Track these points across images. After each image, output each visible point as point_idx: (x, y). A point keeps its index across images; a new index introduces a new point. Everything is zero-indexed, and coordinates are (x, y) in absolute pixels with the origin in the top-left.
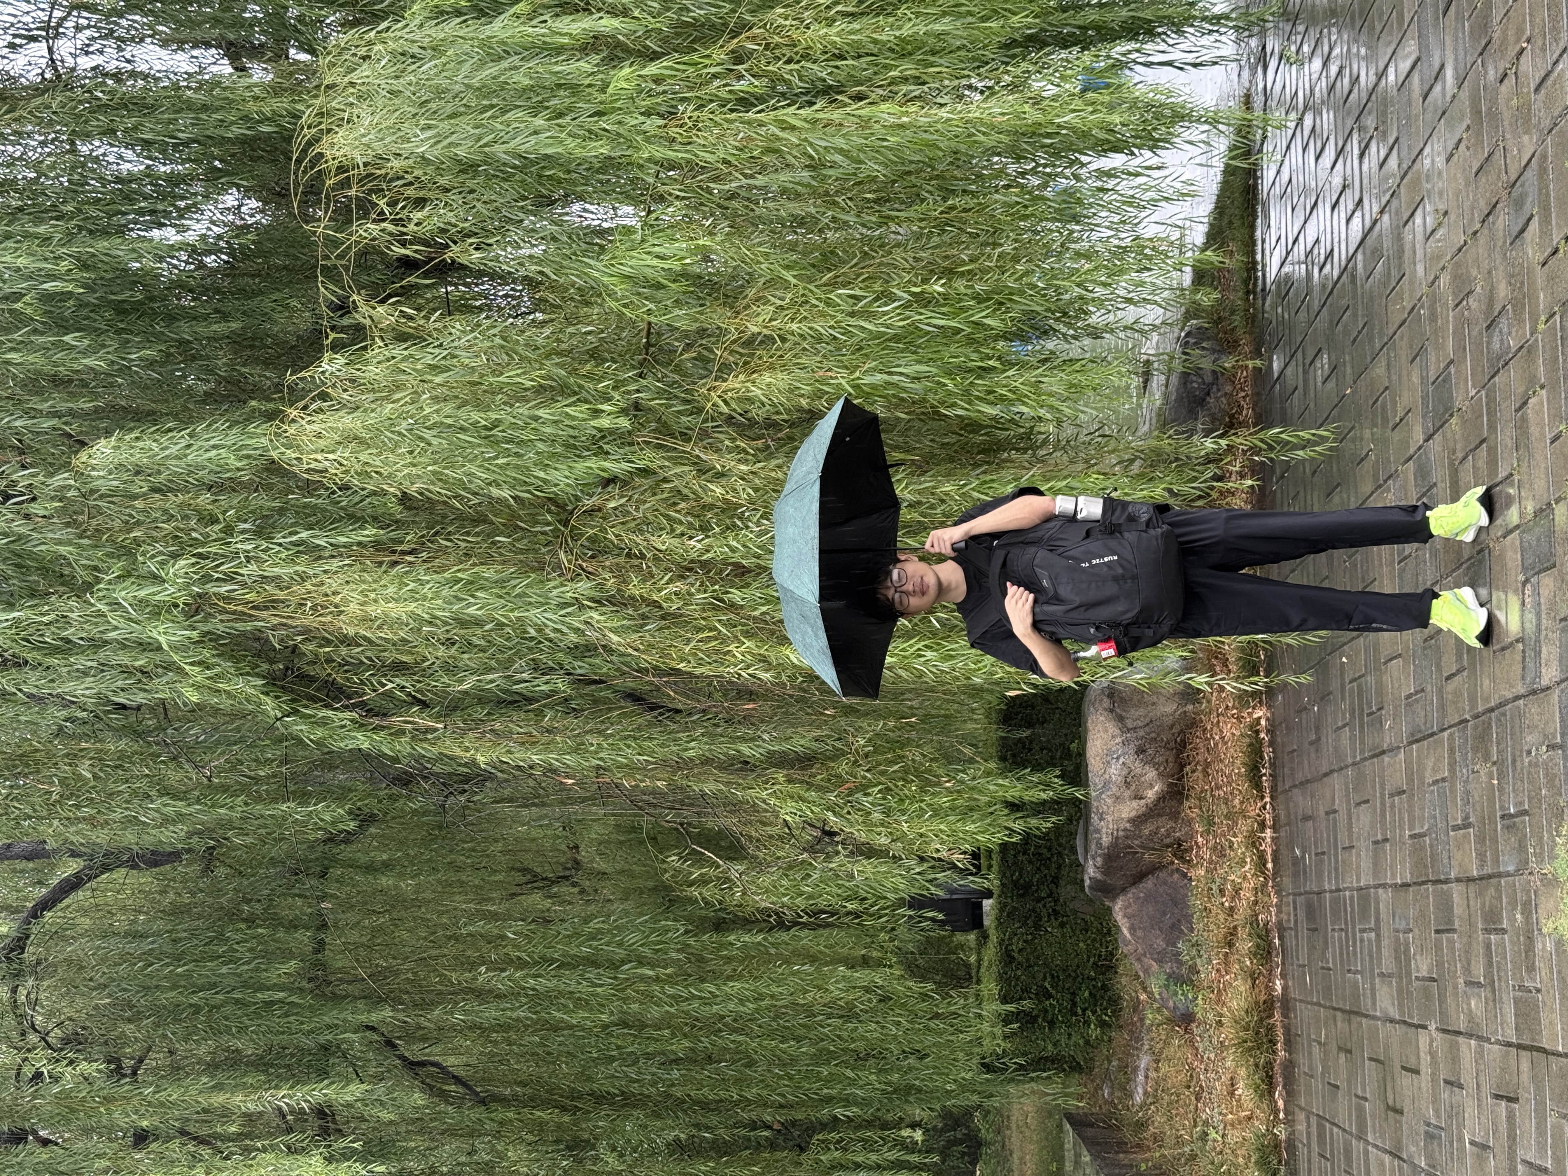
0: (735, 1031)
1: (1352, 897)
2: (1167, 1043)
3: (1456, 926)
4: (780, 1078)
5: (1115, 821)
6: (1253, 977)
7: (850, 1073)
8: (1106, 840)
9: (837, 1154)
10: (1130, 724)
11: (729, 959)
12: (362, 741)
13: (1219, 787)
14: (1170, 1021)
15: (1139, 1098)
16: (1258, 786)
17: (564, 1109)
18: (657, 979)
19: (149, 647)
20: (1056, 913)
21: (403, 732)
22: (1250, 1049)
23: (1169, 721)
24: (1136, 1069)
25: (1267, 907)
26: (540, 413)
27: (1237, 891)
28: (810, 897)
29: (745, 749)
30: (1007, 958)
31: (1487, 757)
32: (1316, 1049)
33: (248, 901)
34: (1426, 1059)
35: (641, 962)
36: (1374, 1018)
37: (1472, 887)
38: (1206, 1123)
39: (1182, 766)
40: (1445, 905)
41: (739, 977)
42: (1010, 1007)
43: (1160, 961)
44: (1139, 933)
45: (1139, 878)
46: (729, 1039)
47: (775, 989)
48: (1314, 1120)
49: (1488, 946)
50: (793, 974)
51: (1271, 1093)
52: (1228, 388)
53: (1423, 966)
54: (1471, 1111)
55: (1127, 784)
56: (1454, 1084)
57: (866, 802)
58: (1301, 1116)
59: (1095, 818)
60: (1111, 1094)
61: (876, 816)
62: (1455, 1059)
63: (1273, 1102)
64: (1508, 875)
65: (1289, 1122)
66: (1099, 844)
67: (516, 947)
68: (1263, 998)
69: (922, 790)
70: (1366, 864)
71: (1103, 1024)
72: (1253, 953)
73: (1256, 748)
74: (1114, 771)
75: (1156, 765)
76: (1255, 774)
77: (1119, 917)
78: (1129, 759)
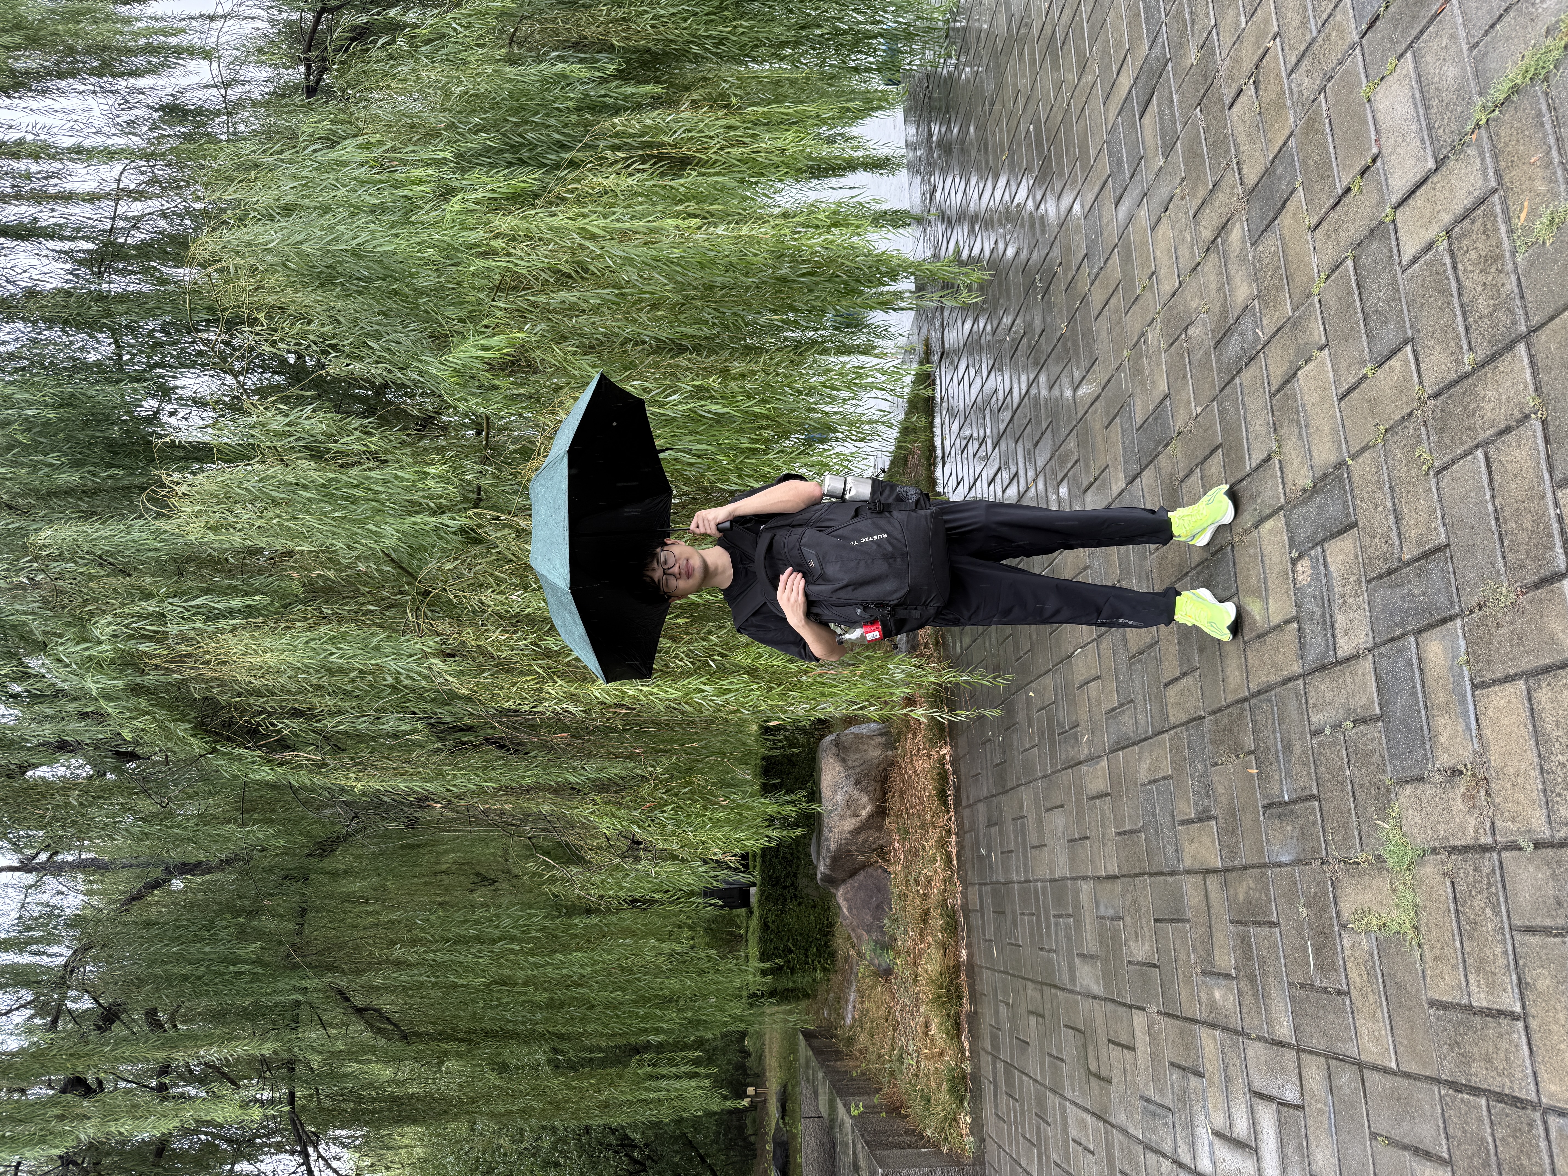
0: (579, 985)
1: (1044, 889)
2: (873, 987)
3: (1189, 915)
5: (840, 833)
6: (944, 947)
7: (658, 1012)
8: (833, 846)
9: (649, 1069)
10: (850, 764)
11: (574, 936)
12: (267, 774)
13: (914, 807)
14: (876, 974)
15: (849, 1021)
16: (945, 803)
18: (522, 951)
20: (795, 896)
21: (300, 767)
22: (943, 1003)
23: (876, 762)
24: (847, 1001)
25: (954, 894)
27: (929, 881)
28: (629, 890)
29: (572, 777)
30: (765, 926)
31: (1237, 748)
32: (1003, 1009)
34: (1142, 1037)
35: (513, 939)
36: (1073, 992)
37: (1215, 879)
38: (901, 1048)
39: (885, 794)
40: (1173, 895)
41: (579, 949)
42: (767, 965)
43: (869, 932)
44: (854, 911)
45: (853, 874)
46: (575, 992)
47: (606, 957)
48: (1001, 1064)
49: (1244, 939)
51: (959, 1037)
53: (1139, 950)
55: (848, 807)
57: (662, 817)
58: (986, 1058)
59: (826, 831)
60: (830, 1015)
61: (670, 828)
63: (960, 1043)
64: (1281, 865)
66: (828, 850)
67: (423, 930)
68: (952, 963)
69: (704, 807)
70: (1061, 859)
71: (825, 970)
72: (943, 930)
73: (943, 776)
74: (840, 797)
75: (868, 793)
76: (942, 796)
77: (841, 901)
78: (850, 788)
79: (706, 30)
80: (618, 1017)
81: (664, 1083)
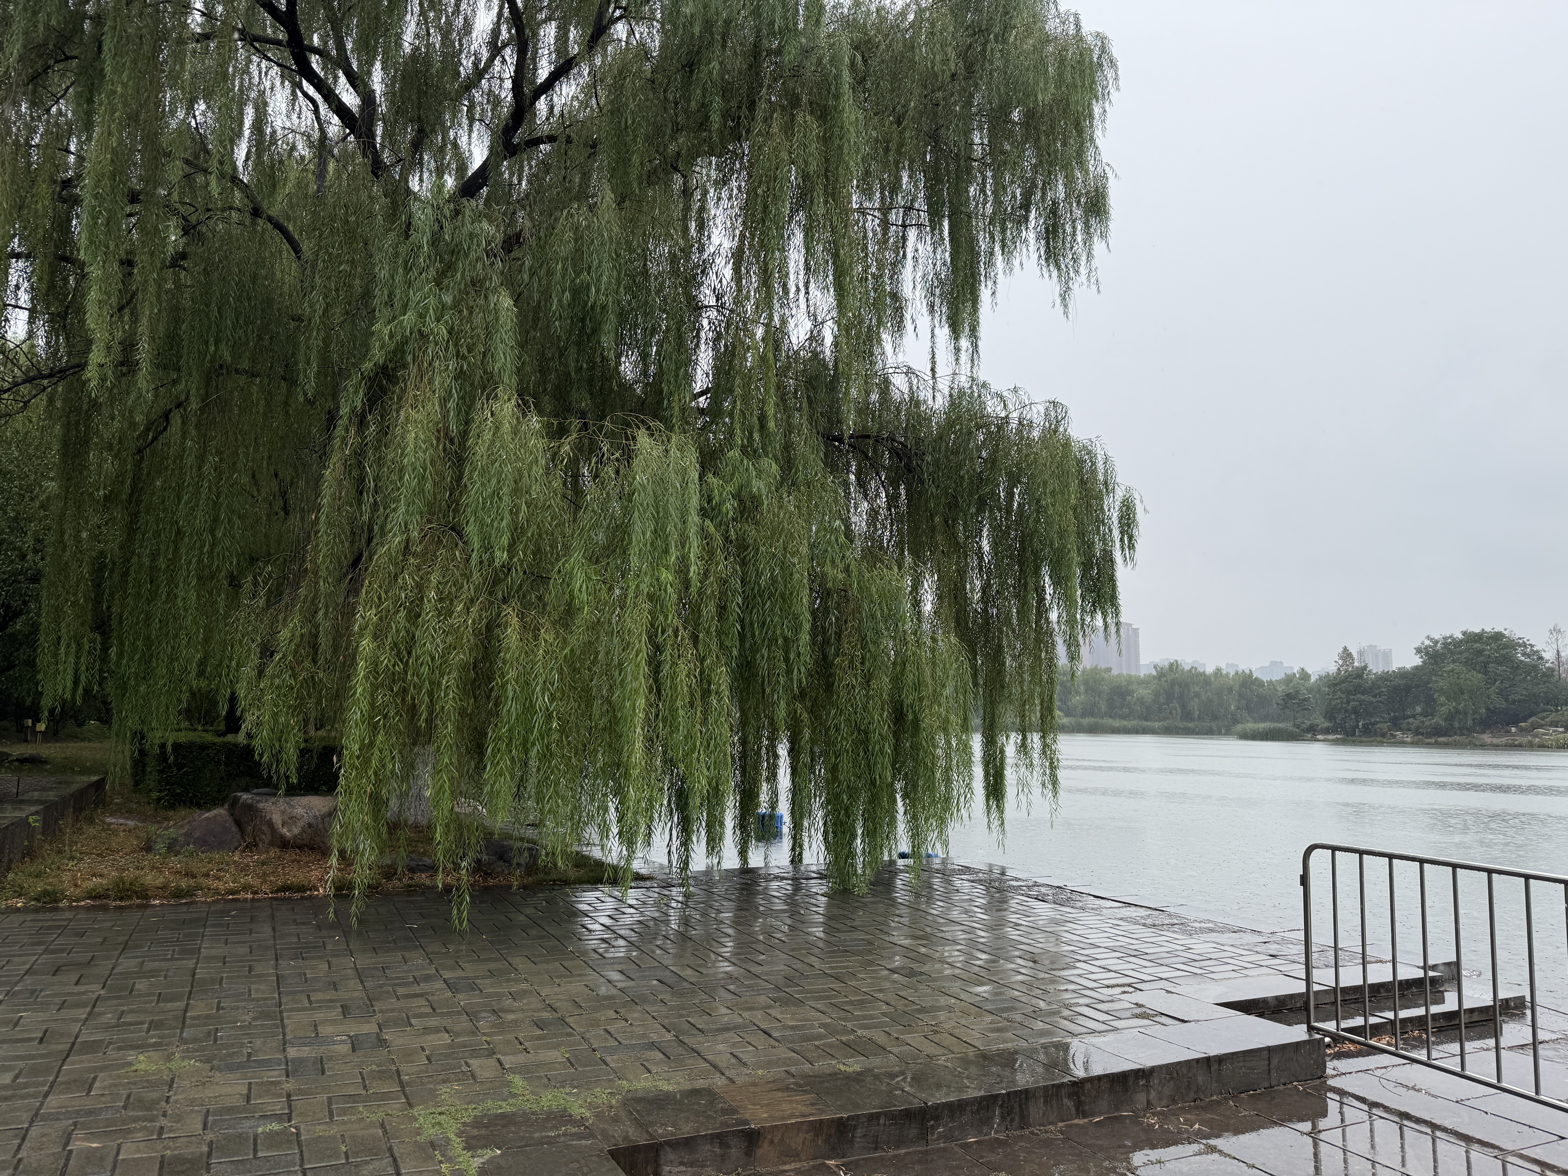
0: (168, 595)
1: (196, 944)
2: (138, 837)
3: (161, 1005)
4: (138, 618)
5: (270, 811)
6: (164, 887)
7: (137, 657)
8: (261, 805)
9: (87, 647)
11: (211, 594)
12: (344, 411)
13: (283, 869)
14: (149, 840)
15: (109, 820)
16: (279, 890)
17: (131, 495)
18: (201, 553)
19: (405, 308)
22: (118, 886)
24: (127, 819)
25: (206, 895)
26: (504, 522)
27: (219, 879)
28: (241, 642)
29: (321, 613)
30: (204, 747)
31: (255, 1019)
32: (109, 924)
33: (271, 338)
34: (83, 989)
35: (213, 545)
36: (118, 958)
37: (181, 1013)
38: (80, 859)
39: (299, 847)
40: (174, 998)
42: (169, 749)
43: (185, 834)
44: (204, 823)
45: (238, 823)
46: (163, 590)
47: (190, 618)
48: (65, 923)
49: (142, 1023)
50: (198, 629)
51: (89, 898)
52: (506, 872)
53: (141, 986)
54: (41, 1016)
55: (291, 818)
56: (62, 1006)
57: (285, 676)
58: (70, 916)
59: (275, 800)
60: (117, 804)
61: (277, 681)
62: (76, 1006)
63: (84, 899)
64: (181, 1033)
65: (71, 908)
66: (258, 802)
67: (228, 478)
68: (150, 893)
69: (290, 707)
70: (214, 952)
71: (159, 800)
72: (177, 888)
73: (301, 888)
74: (300, 811)
75: (301, 834)
76: (286, 889)
77: (215, 812)
78: (306, 819)
80: (137, 624)
81: (72, 659)
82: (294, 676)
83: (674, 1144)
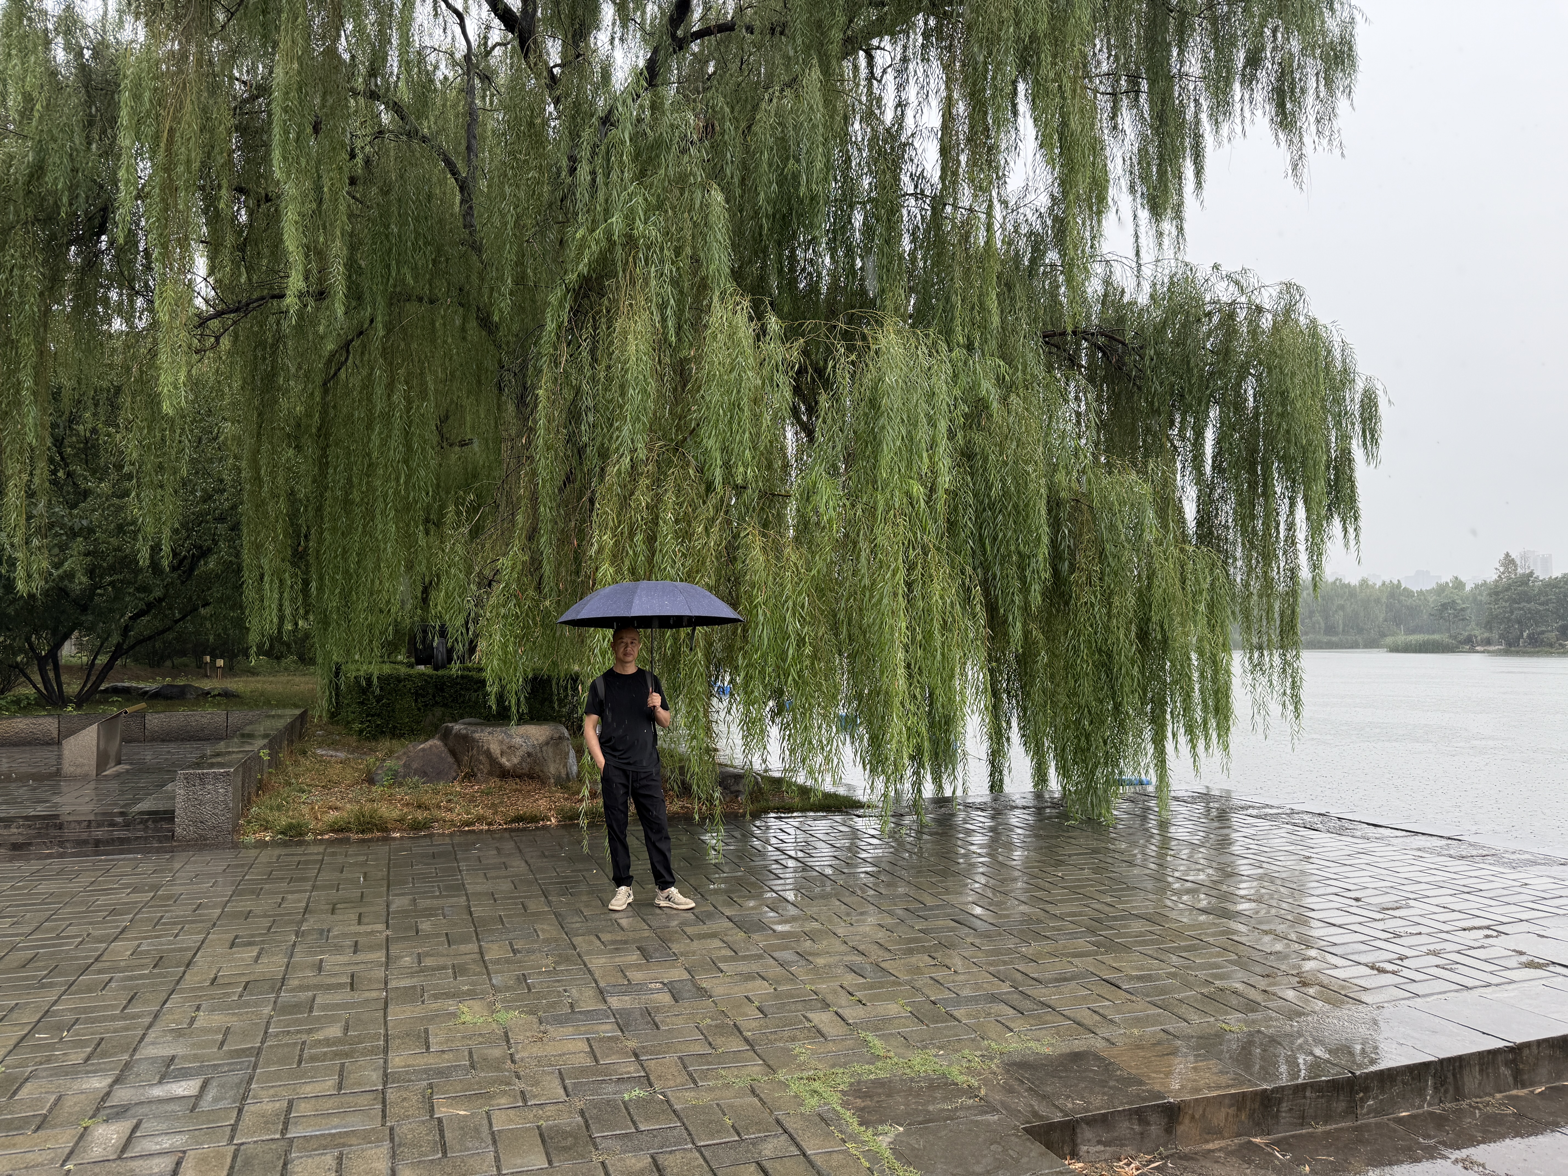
0: (364, 526)
1: (457, 880)
2: (354, 768)
3: (453, 947)
4: (336, 552)
5: (488, 741)
6: (401, 820)
7: (337, 591)
8: (476, 736)
9: (289, 583)
10: (544, 748)
13: (509, 798)
14: (369, 771)
15: (319, 752)
16: (513, 821)
17: (319, 429)
18: (397, 485)
20: (426, 705)
22: (359, 819)
23: (545, 769)
24: (337, 750)
25: (442, 827)
27: (450, 810)
31: (557, 963)
32: (362, 858)
34: (369, 928)
35: (408, 477)
36: (388, 895)
37: (478, 956)
38: (310, 792)
39: (519, 777)
40: (465, 940)
42: (375, 681)
43: (404, 765)
44: (421, 754)
45: (453, 753)
46: (359, 524)
47: (389, 550)
48: (320, 857)
49: (444, 968)
50: (399, 561)
51: (333, 831)
52: (727, 799)
53: (425, 926)
54: (342, 959)
55: (510, 747)
56: (356, 948)
57: (511, 605)
58: (321, 849)
59: (490, 729)
60: (319, 736)
61: (502, 611)
62: (372, 948)
63: (327, 832)
64: (490, 979)
65: (316, 842)
66: (474, 732)
67: (418, 407)
68: (389, 826)
69: (517, 637)
70: (479, 888)
71: (361, 731)
72: (415, 820)
73: (534, 819)
74: (518, 740)
75: (520, 763)
76: (519, 819)
77: (430, 743)
78: (524, 748)
79: (1084, 642)
80: (336, 557)
81: (276, 596)
82: (518, 604)
83: (1091, 1121)
